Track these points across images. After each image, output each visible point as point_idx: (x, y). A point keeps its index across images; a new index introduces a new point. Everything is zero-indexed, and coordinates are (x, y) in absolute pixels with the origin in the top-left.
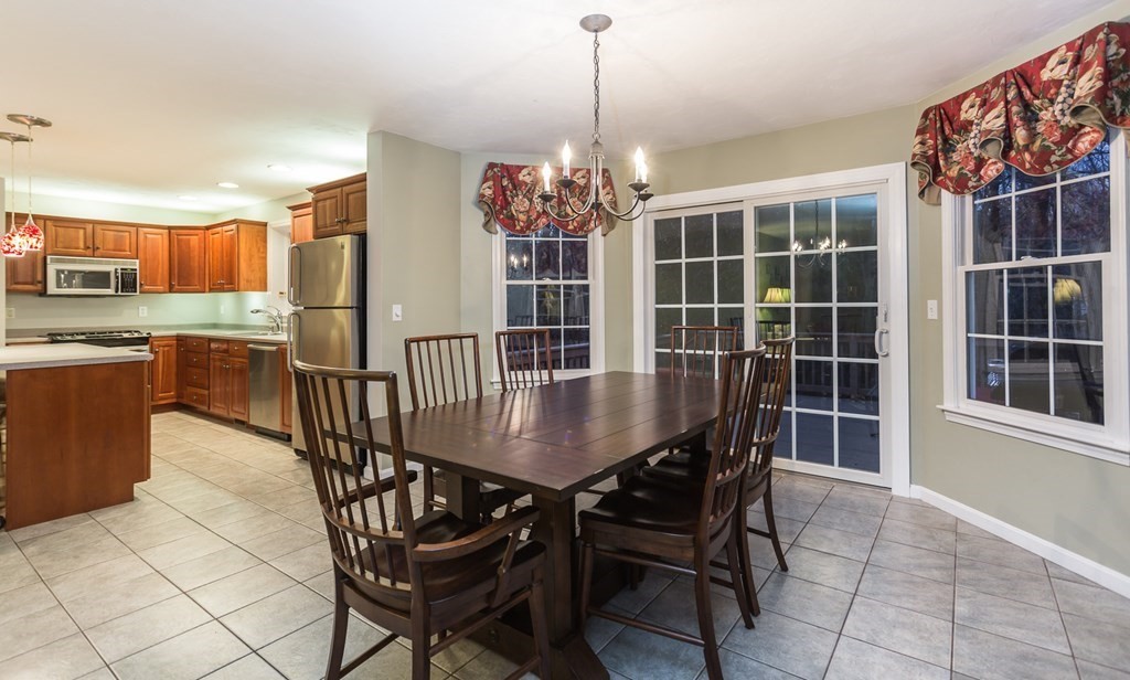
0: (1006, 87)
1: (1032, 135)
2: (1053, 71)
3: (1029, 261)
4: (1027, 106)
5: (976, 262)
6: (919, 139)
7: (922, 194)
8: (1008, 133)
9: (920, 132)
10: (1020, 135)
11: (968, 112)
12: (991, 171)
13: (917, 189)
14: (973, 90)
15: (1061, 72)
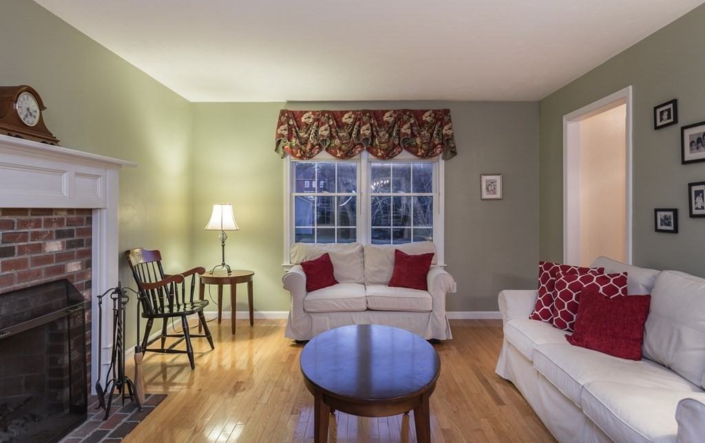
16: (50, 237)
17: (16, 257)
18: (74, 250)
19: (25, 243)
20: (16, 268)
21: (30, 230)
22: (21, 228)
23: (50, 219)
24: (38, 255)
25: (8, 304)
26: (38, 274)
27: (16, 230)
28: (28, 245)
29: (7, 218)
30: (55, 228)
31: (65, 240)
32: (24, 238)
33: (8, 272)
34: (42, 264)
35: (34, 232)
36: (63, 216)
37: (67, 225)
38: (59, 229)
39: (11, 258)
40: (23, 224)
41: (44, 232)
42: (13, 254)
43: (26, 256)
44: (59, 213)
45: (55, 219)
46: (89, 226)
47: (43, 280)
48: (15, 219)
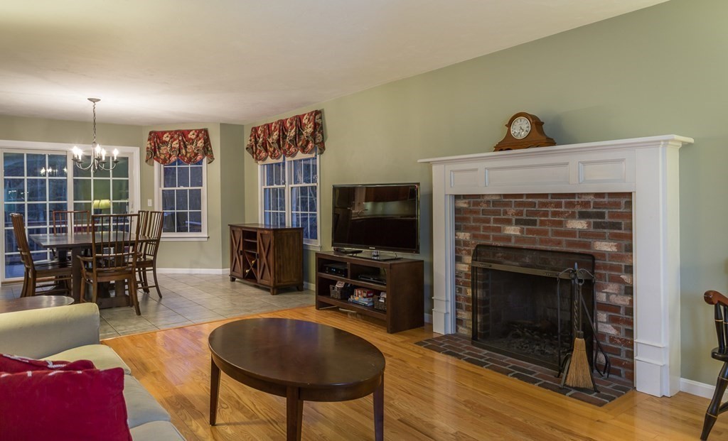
0: (179, 136)
1: (186, 152)
2: (191, 136)
3: (182, 188)
4: (184, 143)
5: (165, 187)
6: (149, 142)
7: (147, 161)
8: (180, 149)
9: (149, 140)
10: (184, 151)
11: (166, 138)
12: (173, 159)
13: (145, 158)
14: (168, 131)
15: (194, 137)
16: (572, 216)
17: (537, 227)
18: (605, 231)
19: (546, 219)
20: (537, 234)
21: (551, 209)
22: (542, 208)
23: (572, 202)
24: (558, 228)
25: (531, 256)
26: (559, 243)
27: (537, 208)
28: (549, 220)
29: (530, 200)
30: (578, 209)
31: (592, 220)
32: (545, 214)
33: (531, 236)
34: (563, 236)
35: (555, 211)
36: (590, 200)
37: (594, 208)
38: (584, 210)
39: (534, 227)
40: (545, 205)
41: (565, 212)
42: (536, 225)
43: (547, 227)
44: (583, 196)
45: (578, 202)
46: (628, 210)
47: (564, 248)
48: (536, 201)
